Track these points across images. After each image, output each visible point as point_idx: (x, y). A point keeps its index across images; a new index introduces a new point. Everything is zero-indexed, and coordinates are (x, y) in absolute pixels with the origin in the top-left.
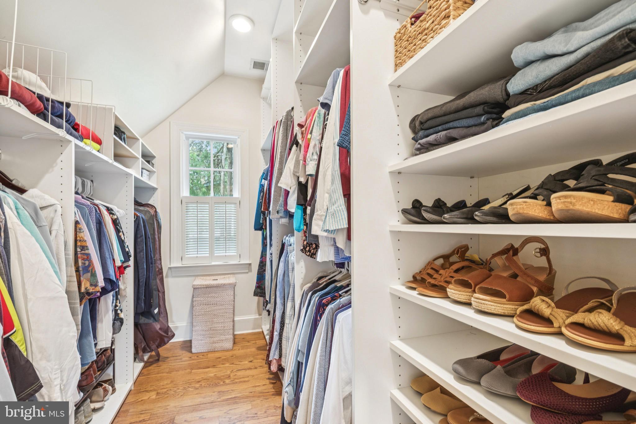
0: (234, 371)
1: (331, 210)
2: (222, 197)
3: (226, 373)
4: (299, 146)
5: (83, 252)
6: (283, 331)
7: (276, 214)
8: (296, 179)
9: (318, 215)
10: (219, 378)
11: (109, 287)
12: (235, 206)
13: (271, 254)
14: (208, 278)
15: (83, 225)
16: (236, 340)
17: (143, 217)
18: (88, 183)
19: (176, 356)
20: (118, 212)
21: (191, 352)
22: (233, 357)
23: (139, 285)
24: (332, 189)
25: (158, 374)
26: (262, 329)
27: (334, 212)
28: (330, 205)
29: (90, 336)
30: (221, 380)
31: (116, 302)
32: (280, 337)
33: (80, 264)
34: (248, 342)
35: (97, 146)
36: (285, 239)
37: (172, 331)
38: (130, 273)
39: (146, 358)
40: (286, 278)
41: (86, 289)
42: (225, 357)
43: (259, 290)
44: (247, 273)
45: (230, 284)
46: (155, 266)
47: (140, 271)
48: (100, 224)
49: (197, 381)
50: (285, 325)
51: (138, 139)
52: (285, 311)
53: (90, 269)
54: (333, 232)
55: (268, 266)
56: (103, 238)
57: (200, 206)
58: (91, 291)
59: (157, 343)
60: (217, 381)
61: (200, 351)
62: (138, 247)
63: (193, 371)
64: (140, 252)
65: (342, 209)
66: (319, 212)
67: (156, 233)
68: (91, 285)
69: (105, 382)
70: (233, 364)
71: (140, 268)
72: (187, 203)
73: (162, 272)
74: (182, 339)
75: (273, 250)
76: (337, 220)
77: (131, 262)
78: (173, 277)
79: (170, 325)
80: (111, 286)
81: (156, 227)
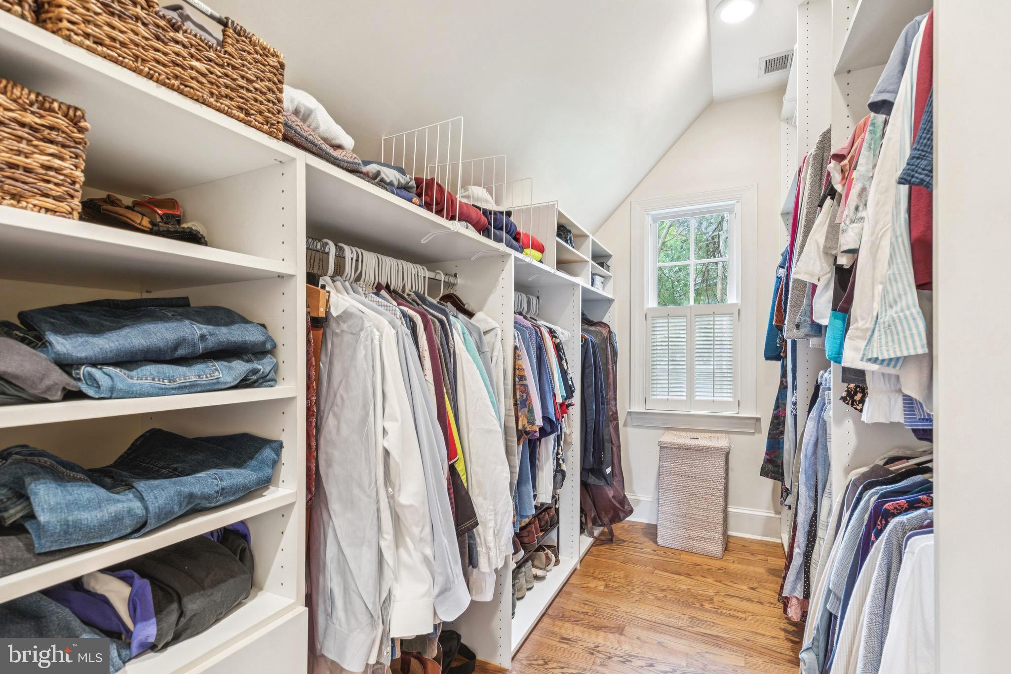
0: (721, 593)
1: (884, 319)
2: (720, 304)
3: (706, 593)
4: (837, 197)
5: (521, 382)
6: (812, 550)
7: (795, 330)
8: (832, 260)
9: (857, 329)
10: (694, 596)
11: (548, 429)
12: (731, 318)
13: (795, 404)
14: (684, 434)
15: (523, 353)
16: (730, 545)
17: (594, 339)
18: (534, 300)
19: (635, 543)
20: (562, 333)
21: (656, 542)
22: (720, 571)
23: (586, 431)
24: (889, 274)
25: (610, 559)
26: (781, 539)
27: (891, 322)
28: (884, 308)
29: (529, 484)
30: (698, 600)
31: (558, 449)
32: (807, 559)
33: (518, 397)
34: (752, 554)
35: (538, 255)
36: (822, 377)
37: (629, 505)
38: (575, 412)
39: (596, 533)
40: (820, 451)
41: (523, 426)
42: (708, 567)
43: (770, 466)
44: (753, 434)
45: (717, 449)
46: (607, 409)
47: (588, 412)
48: (540, 350)
49: (660, 588)
50: (818, 539)
51: (586, 236)
52: (818, 514)
53: (528, 403)
54: (893, 363)
55: (789, 425)
56: (543, 367)
57: (673, 321)
58: (528, 429)
59: (609, 517)
60: (690, 600)
61: (670, 546)
62: (585, 381)
63: (656, 571)
64: (588, 387)
65: (912, 314)
66: (860, 324)
67: (610, 362)
68: (528, 422)
69: (549, 547)
70: (720, 582)
71: (588, 408)
72: (654, 318)
73: (618, 417)
74: (645, 520)
75: (799, 396)
76: (899, 339)
77: (577, 399)
78: (634, 426)
79: (629, 496)
80: (551, 427)
81: (610, 354)
